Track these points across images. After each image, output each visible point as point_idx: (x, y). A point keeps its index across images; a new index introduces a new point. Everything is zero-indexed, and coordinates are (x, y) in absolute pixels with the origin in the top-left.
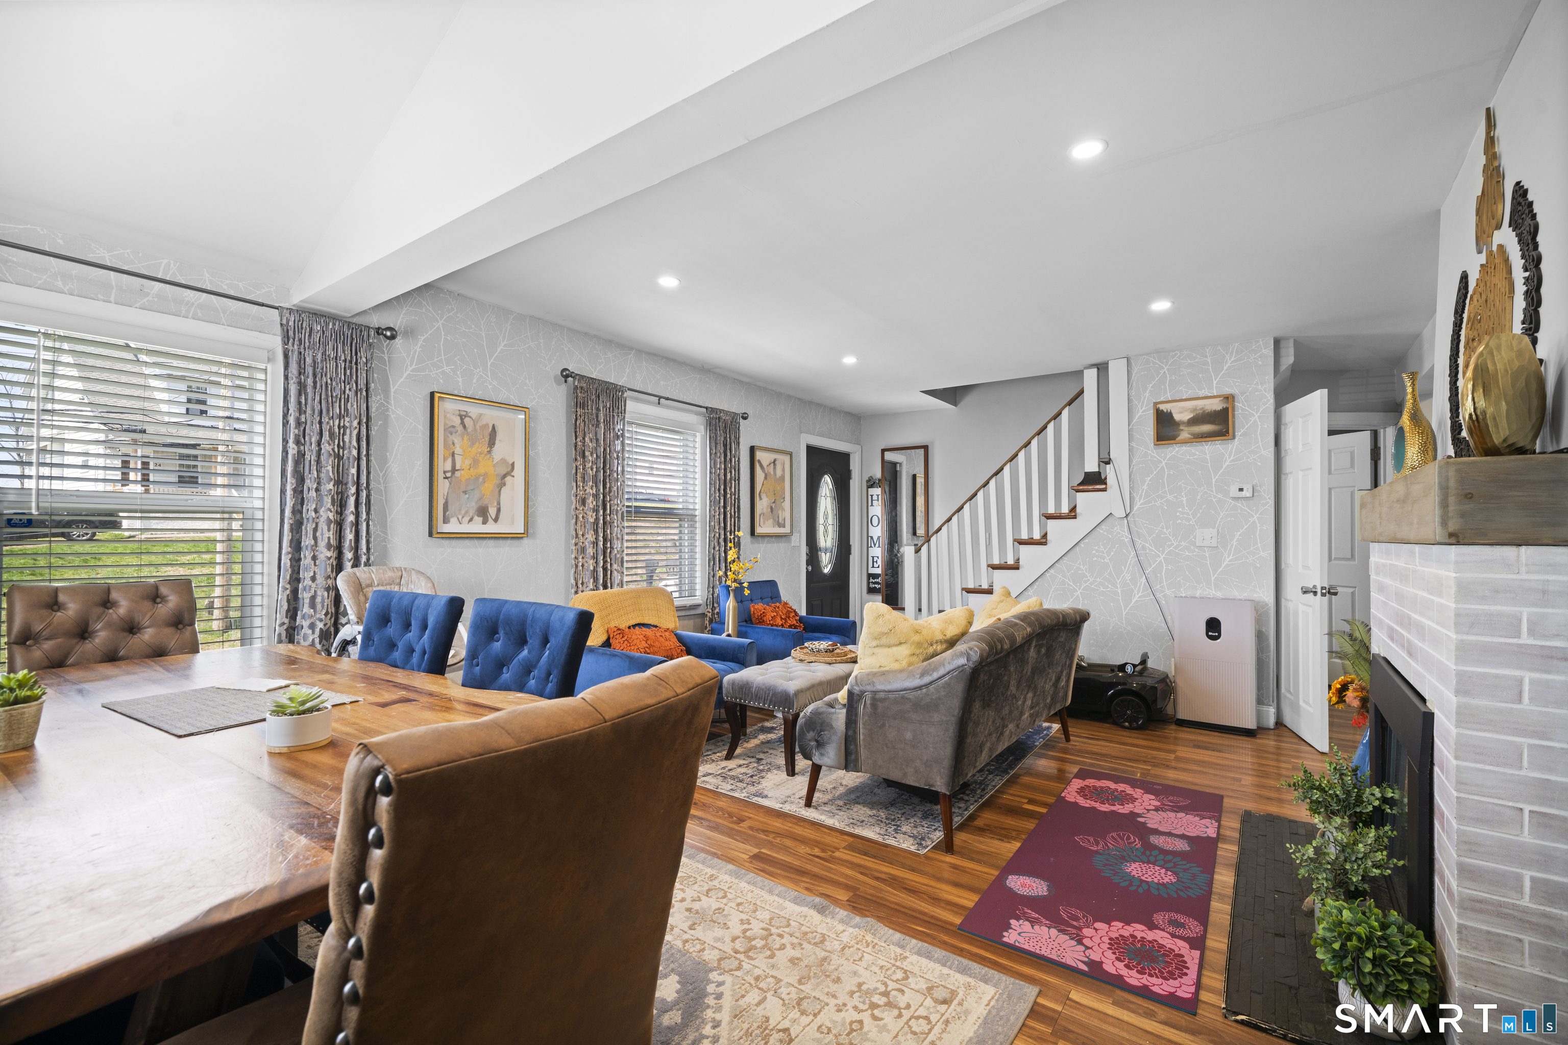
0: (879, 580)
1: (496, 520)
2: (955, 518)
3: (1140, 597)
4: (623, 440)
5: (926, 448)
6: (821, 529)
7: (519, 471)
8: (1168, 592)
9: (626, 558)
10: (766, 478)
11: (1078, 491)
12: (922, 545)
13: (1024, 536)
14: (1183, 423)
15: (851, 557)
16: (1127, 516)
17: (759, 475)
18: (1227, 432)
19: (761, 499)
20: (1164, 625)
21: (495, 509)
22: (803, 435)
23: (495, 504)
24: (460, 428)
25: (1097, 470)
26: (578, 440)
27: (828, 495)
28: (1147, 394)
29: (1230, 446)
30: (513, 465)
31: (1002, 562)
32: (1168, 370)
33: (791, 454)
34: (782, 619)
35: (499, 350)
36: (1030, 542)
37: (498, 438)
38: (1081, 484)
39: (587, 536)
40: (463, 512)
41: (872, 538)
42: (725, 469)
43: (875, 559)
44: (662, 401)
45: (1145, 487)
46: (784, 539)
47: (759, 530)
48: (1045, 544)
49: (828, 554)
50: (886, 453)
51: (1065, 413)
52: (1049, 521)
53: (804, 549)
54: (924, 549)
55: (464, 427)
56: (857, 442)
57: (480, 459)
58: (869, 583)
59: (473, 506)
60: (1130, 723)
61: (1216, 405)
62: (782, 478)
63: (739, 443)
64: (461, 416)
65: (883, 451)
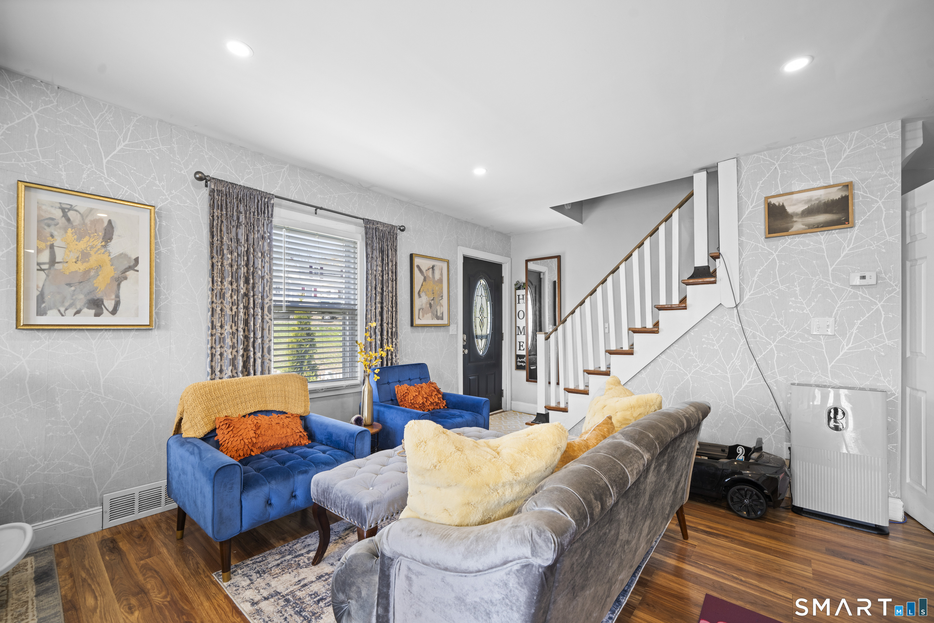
0: (524, 360)
1: (114, 312)
2: (578, 311)
3: (750, 382)
4: (271, 241)
5: (559, 257)
6: (477, 322)
7: (144, 266)
8: (780, 378)
9: (273, 347)
10: (425, 280)
11: (688, 284)
12: (551, 333)
13: (638, 325)
14: (797, 214)
15: (503, 342)
16: (737, 306)
17: (418, 278)
18: (847, 220)
19: (420, 296)
20: (775, 409)
21: (113, 302)
22: (459, 248)
23: (113, 297)
24: (62, 221)
25: (707, 265)
26: (215, 238)
27: (484, 295)
28: (757, 191)
29: (849, 235)
30: (137, 260)
31: (619, 348)
32: (779, 165)
33: (448, 262)
34: (423, 397)
35: (118, 149)
36: (643, 331)
37: (116, 233)
38: (691, 277)
39: (226, 327)
40: (67, 304)
41: (519, 327)
42: (382, 271)
43: (521, 344)
44: (318, 210)
45: (755, 279)
46: (442, 329)
47: (417, 322)
48: (657, 332)
49: (484, 340)
50: (529, 263)
51: (676, 215)
52: (661, 312)
53: (461, 337)
54: (552, 337)
55: (68, 220)
56: (508, 255)
57: (92, 253)
58: (516, 362)
59: (81, 299)
60: (748, 513)
61: (835, 194)
62: (441, 281)
63: (396, 250)
64: (63, 210)
65: (527, 261)
